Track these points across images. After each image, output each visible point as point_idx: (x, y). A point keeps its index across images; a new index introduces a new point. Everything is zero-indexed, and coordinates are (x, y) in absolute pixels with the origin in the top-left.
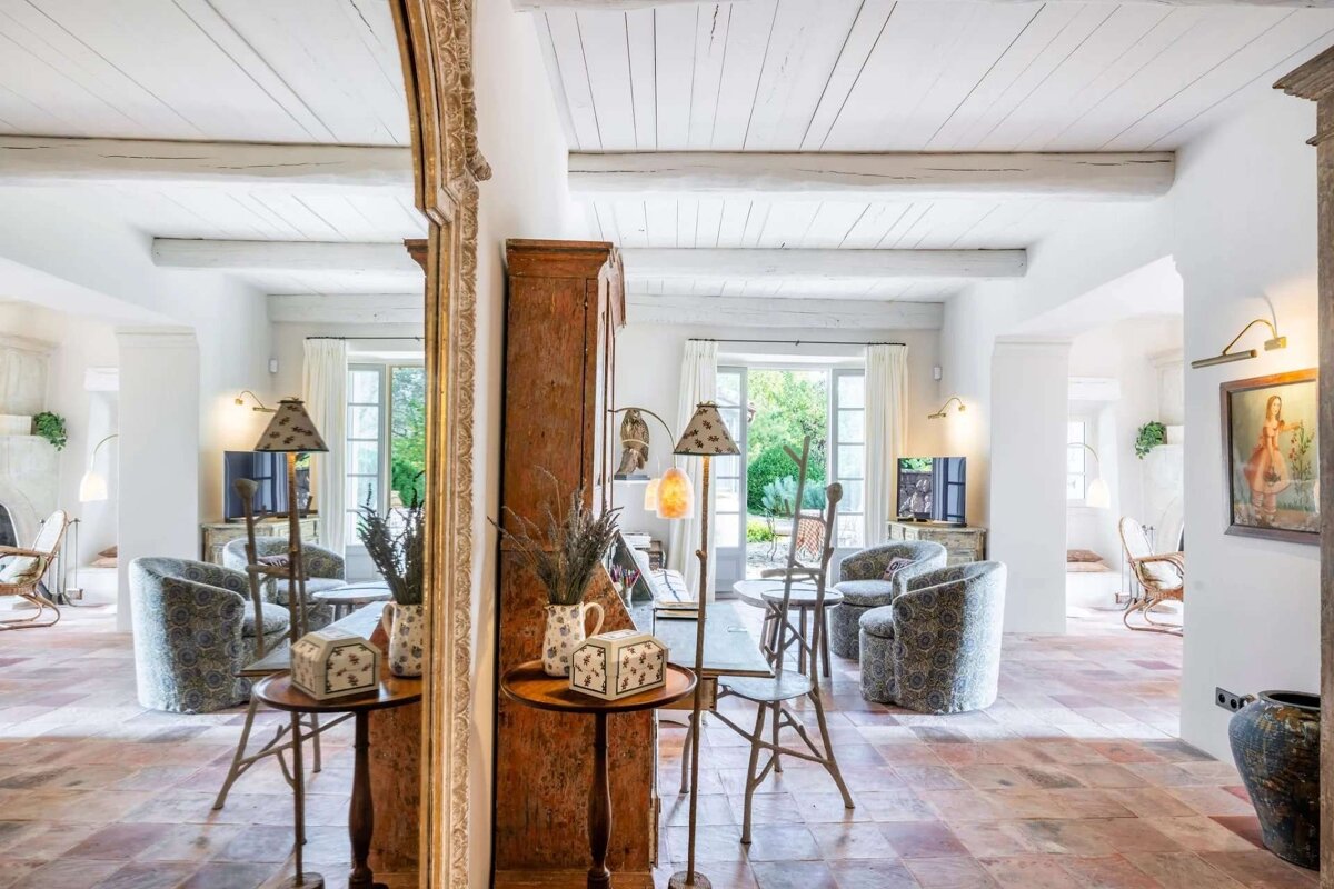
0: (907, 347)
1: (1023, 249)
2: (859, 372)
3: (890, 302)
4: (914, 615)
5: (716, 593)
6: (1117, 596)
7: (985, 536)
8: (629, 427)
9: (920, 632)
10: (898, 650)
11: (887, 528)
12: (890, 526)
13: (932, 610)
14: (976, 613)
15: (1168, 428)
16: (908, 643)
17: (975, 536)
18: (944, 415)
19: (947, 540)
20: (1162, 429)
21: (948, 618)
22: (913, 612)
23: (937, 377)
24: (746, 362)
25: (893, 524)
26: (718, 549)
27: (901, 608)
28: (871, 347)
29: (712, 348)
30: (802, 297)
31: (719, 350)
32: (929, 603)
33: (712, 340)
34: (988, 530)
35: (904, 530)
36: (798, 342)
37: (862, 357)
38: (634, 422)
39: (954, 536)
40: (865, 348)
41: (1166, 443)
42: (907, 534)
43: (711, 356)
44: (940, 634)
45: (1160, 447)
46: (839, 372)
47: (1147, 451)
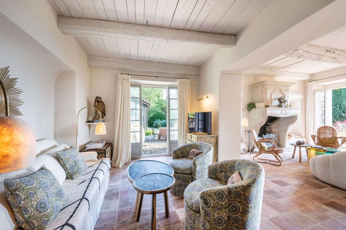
0: (190, 80)
1: (235, 35)
2: (176, 88)
3: (185, 65)
4: (212, 205)
5: (131, 158)
6: (244, 149)
7: (217, 138)
8: (96, 104)
9: (216, 216)
10: (203, 224)
11: (185, 134)
12: (186, 134)
13: (224, 203)
14: (252, 205)
15: (256, 104)
16: (208, 221)
17: (214, 137)
18: (203, 99)
19: (206, 139)
20: (254, 104)
21: (234, 209)
22: (212, 203)
23: (198, 89)
24: (141, 84)
25: (187, 134)
26: (132, 144)
27: (204, 199)
28: (179, 79)
29: (128, 77)
30: (158, 61)
31: (131, 78)
32: (222, 198)
33: (128, 75)
34: (218, 135)
35: (191, 136)
36: (157, 77)
37: (176, 83)
38: (98, 102)
39: (208, 138)
40: (178, 80)
41: (255, 108)
42: (192, 137)
43: (128, 80)
44: (229, 218)
45: (254, 109)
46: (170, 87)
47: (251, 110)
